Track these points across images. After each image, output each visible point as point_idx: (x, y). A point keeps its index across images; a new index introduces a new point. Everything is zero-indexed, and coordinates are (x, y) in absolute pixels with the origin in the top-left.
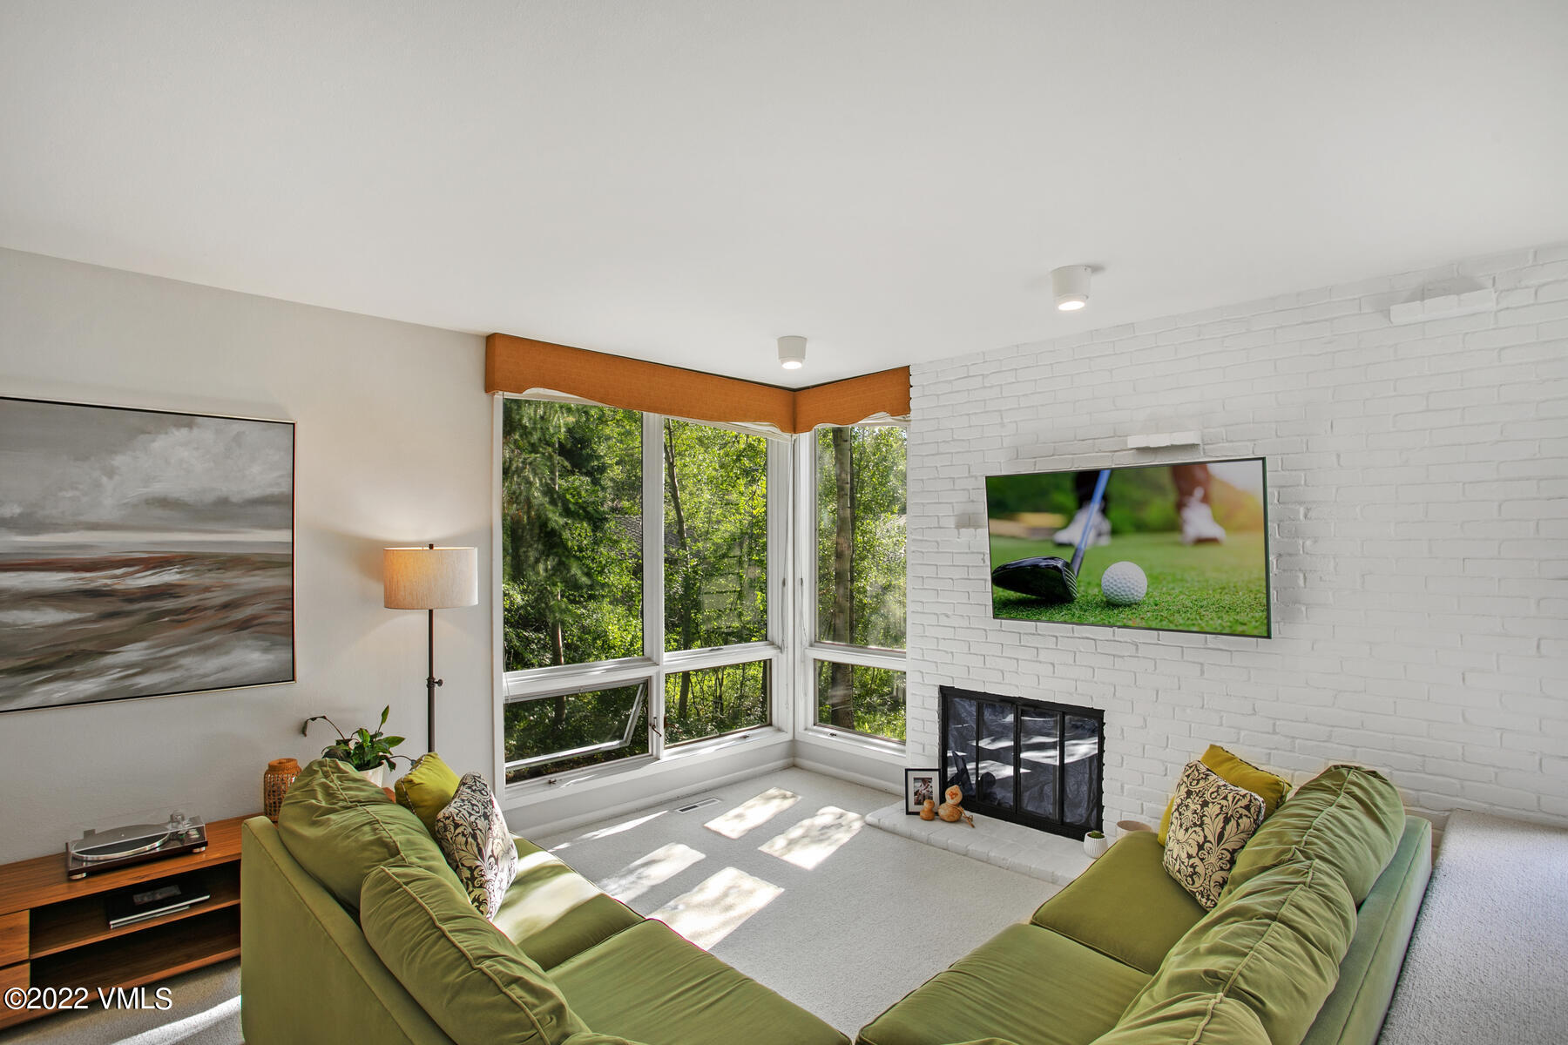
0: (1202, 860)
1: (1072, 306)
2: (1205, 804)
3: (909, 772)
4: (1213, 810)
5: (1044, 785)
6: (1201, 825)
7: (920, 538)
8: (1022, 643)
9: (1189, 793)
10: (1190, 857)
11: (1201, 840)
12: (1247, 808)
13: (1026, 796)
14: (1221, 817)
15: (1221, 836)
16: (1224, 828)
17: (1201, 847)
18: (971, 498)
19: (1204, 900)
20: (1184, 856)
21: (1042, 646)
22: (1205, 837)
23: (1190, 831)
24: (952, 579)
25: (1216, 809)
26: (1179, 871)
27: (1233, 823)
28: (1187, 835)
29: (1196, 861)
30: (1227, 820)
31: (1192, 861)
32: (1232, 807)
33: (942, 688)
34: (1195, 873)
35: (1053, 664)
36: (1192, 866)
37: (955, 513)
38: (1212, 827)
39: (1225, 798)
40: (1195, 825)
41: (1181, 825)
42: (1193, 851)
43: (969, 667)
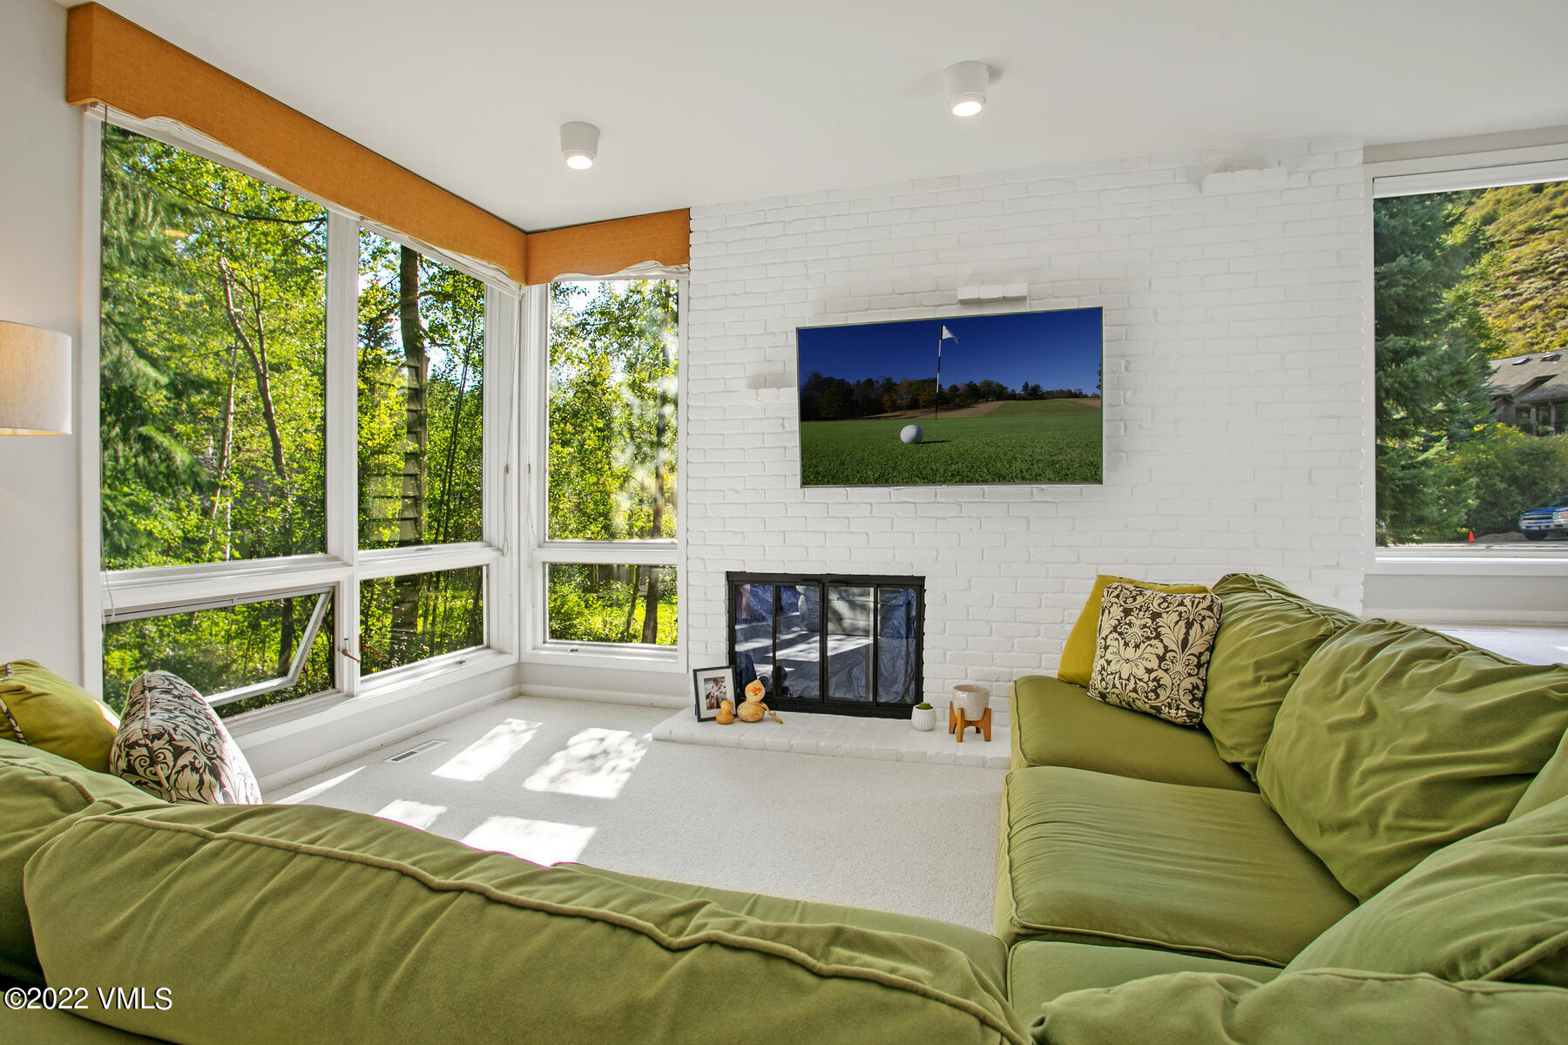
0: (1166, 671)
1: (968, 109)
2: (1155, 616)
3: (698, 673)
4: (1168, 619)
5: (852, 668)
6: (1158, 636)
7: (702, 404)
8: (830, 515)
9: (1127, 612)
10: (1149, 671)
11: (1161, 651)
12: (1210, 608)
13: (833, 682)
14: (1182, 623)
15: (1185, 642)
16: (1187, 634)
17: (1161, 659)
18: (767, 358)
19: (1173, 711)
20: (1141, 673)
21: (854, 516)
22: (1166, 647)
23: (1143, 646)
24: (743, 449)
25: (1175, 617)
26: (1135, 690)
27: (1196, 626)
28: (1139, 652)
29: (1160, 673)
30: (1189, 625)
31: (1153, 675)
32: (1193, 611)
33: (728, 574)
34: (1160, 686)
35: (867, 534)
36: (1155, 680)
37: (747, 375)
38: (1172, 637)
39: (1181, 604)
40: (1148, 638)
41: (1126, 644)
42: (1154, 664)
43: (764, 547)
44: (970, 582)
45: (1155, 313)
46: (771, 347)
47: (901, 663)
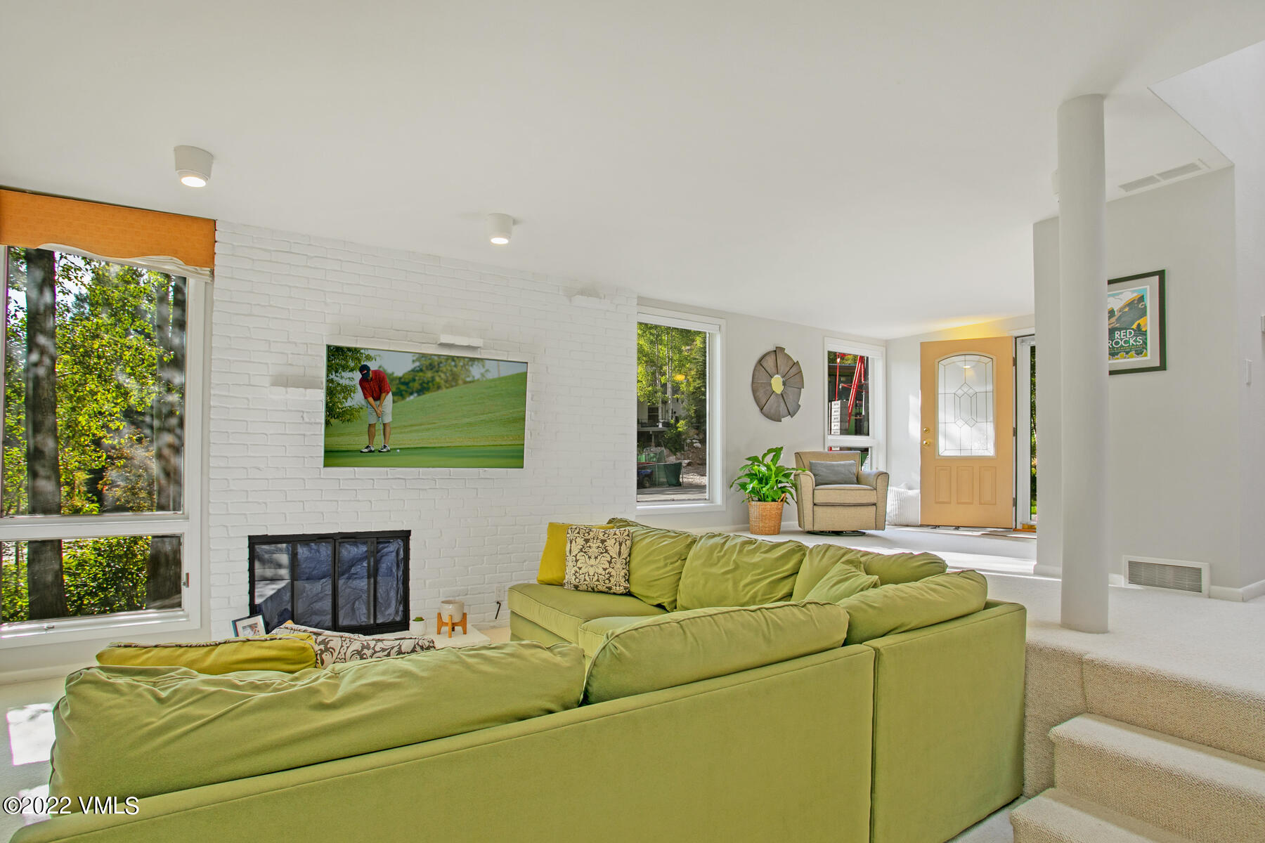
0: (613, 568)
1: (500, 241)
2: (603, 541)
3: (237, 623)
4: (610, 543)
6: (607, 551)
7: (227, 394)
8: (341, 487)
9: (587, 541)
10: (605, 569)
11: (609, 559)
12: (628, 535)
13: (341, 614)
14: (617, 544)
15: (620, 553)
16: (620, 548)
17: (610, 562)
18: (289, 362)
19: (618, 588)
20: (601, 571)
21: (360, 488)
22: (611, 557)
23: (599, 557)
24: (266, 434)
25: (613, 541)
26: (598, 580)
27: (624, 544)
28: (598, 560)
29: (610, 570)
30: (620, 544)
31: (607, 571)
32: (621, 537)
33: (249, 536)
34: (611, 576)
35: (370, 501)
36: (608, 573)
37: (270, 373)
38: (613, 551)
39: (615, 534)
40: (602, 553)
41: (590, 557)
42: (607, 565)
43: (285, 514)
44: (441, 532)
45: (547, 368)
46: (292, 354)
47: (393, 594)
